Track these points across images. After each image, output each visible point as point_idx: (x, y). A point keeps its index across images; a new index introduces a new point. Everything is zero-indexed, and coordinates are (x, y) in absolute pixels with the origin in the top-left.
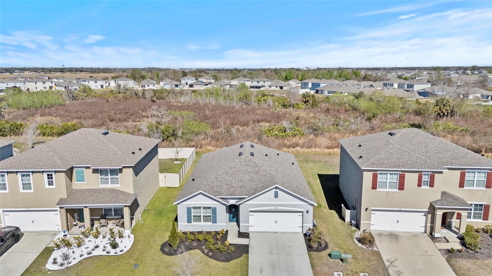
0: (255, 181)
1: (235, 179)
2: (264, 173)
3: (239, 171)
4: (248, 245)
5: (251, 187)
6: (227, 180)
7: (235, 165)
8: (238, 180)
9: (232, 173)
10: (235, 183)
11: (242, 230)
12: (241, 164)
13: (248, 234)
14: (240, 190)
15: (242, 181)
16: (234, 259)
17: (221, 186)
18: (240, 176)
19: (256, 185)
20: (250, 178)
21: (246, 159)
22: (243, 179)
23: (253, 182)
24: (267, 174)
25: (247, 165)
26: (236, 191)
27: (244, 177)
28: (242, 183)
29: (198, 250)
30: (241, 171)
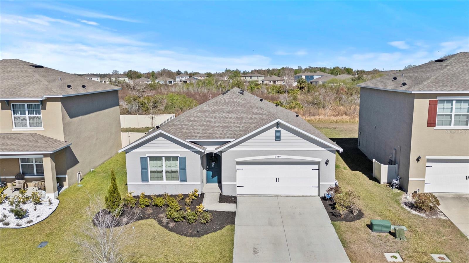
0: (246, 120)
1: (215, 118)
2: (258, 110)
3: (221, 109)
4: (235, 212)
5: (239, 127)
6: (204, 120)
7: (217, 103)
8: (220, 119)
9: (211, 111)
10: (215, 123)
11: (225, 193)
12: (225, 101)
13: (235, 198)
14: (223, 132)
15: (226, 121)
16: (210, 233)
17: (193, 127)
18: (222, 114)
19: (246, 126)
20: (237, 117)
21: (233, 95)
22: (227, 118)
23: (241, 121)
24: (263, 112)
25: (233, 102)
26: (216, 133)
27: (228, 116)
28: (225, 123)
29: (152, 219)
30: (224, 109)
